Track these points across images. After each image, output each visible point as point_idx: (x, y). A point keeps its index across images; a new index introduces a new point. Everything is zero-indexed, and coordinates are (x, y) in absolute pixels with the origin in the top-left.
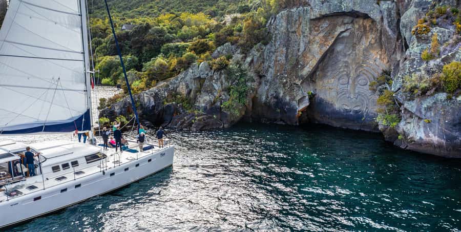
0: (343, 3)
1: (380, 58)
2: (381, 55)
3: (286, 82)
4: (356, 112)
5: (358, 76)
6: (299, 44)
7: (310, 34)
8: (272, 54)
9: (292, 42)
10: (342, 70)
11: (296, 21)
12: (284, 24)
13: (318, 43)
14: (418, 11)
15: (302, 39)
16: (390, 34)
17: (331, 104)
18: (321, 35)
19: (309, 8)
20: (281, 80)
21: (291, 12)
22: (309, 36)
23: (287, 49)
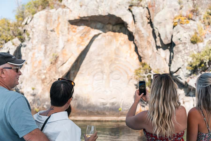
0: (100, 8)
1: (130, 55)
2: (130, 54)
3: (46, 78)
4: (113, 104)
5: (112, 72)
6: (57, 43)
7: (68, 33)
8: (28, 51)
9: (50, 39)
10: (96, 67)
11: (55, 20)
12: (43, 23)
13: (75, 42)
14: (171, 11)
15: (60, 38)
16: (143, 32)
17: (88, 99)
18: (79, 35)
19: (68, 10)
20: (39, 77)
21: (50, 12)
22: (67, 35)
23: (46, 46)
